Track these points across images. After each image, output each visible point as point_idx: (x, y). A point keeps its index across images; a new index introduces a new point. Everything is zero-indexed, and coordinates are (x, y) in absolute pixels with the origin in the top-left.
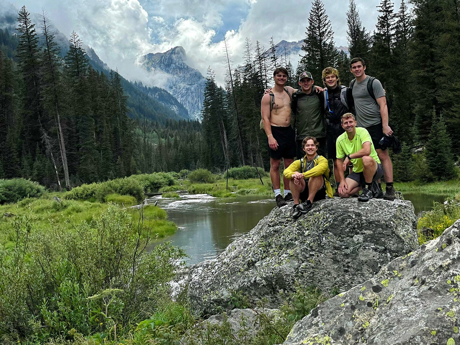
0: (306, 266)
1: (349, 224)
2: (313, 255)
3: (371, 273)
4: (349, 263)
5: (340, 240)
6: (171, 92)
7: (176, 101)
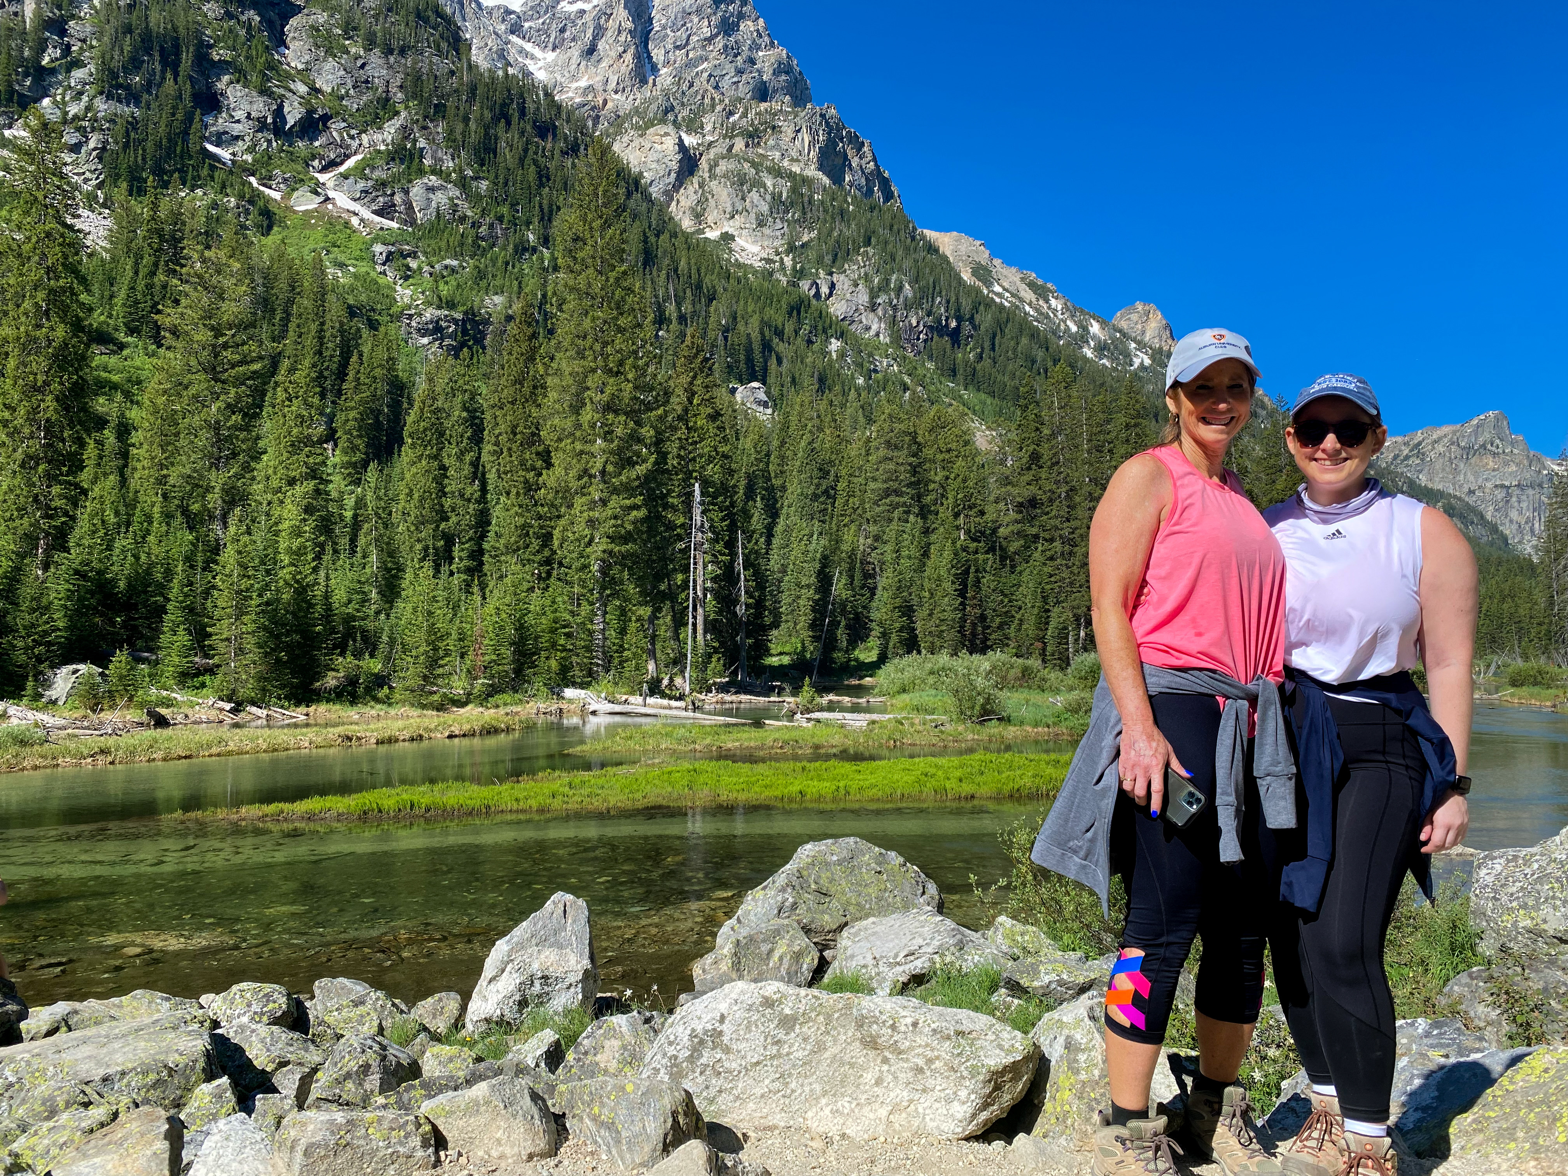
6: (1471, 500)
7: (1482, 517)
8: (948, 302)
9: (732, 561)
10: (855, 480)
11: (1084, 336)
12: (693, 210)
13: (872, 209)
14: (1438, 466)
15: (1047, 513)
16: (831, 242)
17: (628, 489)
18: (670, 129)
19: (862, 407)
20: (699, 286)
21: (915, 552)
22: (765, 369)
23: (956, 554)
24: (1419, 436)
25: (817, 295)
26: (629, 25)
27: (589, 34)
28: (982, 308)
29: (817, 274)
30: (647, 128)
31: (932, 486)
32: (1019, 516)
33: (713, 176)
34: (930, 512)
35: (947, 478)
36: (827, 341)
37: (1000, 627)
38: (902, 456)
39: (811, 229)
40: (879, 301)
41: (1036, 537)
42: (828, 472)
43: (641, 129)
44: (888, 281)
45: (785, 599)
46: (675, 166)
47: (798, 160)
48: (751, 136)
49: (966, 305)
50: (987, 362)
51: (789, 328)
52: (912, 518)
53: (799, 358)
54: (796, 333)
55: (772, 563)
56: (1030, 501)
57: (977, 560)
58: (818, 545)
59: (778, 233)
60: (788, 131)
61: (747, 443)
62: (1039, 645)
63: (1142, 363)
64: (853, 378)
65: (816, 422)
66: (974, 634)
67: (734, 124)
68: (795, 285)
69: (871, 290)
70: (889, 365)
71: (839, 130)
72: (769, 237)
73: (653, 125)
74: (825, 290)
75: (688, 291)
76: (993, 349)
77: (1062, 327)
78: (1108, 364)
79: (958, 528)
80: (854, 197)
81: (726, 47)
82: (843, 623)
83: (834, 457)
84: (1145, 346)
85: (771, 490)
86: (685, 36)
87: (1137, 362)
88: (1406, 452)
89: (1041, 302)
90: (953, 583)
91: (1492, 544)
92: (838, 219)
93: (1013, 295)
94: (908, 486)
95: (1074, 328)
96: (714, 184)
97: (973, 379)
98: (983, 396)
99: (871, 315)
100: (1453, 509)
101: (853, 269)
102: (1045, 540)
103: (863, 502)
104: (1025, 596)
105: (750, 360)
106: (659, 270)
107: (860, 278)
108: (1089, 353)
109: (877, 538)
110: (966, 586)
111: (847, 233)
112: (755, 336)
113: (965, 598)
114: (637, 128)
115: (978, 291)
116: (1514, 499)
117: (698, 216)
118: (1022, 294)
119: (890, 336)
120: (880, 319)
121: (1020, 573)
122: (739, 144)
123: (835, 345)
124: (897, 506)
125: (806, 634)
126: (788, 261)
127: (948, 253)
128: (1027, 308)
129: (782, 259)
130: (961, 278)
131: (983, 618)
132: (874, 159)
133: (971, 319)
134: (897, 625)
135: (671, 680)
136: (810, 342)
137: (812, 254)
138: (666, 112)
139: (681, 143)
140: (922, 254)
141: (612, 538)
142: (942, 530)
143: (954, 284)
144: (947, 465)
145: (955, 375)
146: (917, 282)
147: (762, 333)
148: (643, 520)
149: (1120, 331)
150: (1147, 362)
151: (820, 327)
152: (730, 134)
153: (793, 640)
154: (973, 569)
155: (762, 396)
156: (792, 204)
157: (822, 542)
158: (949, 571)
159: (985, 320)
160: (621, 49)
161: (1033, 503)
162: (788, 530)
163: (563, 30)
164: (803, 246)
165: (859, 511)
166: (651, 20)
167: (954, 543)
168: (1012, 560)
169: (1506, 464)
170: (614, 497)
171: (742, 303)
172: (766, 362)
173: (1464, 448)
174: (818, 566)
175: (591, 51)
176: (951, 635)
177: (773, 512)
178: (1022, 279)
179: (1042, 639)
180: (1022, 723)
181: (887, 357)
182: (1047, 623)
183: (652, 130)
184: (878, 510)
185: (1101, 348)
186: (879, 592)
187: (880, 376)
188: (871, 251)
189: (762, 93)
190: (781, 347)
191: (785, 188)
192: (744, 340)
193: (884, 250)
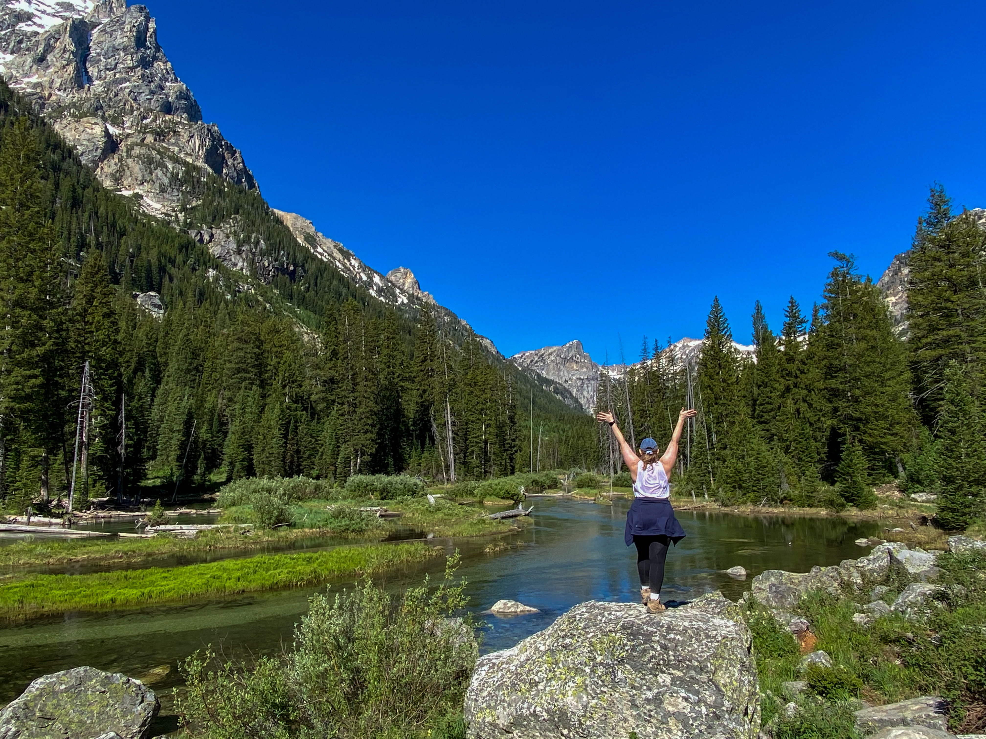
0: (597, 704)
1: (652, 657)
2: (605, 692)
3: (680, 730)
4: (652, 711)
5: (640, 677)
6: (566, 385)
7: (571, 394)
8: (288, 254)
9: (118, 414)
10: (218, 361)
11: (370, 283)
12: (113, 175)
13: (240, 192)
14: (551, 367)
15: (340, 388)
16: (212, 208)
17: (29, 363)
18: (99, 121)
19: (229, 313)
20: (114, 225)
21: (255, 410)
22: (160, 284)
23: (282, 411)
24: (543, 351)
25: (201, 240)
26: (72, 48)
27: (41, 49)
28: (310, 260)
29: (201, 227)
30: (81, 117)
31: (269, 368)
32: (324, 389)
33: (129, 156)
34: (267, 384)
35: (279, 363)
36: (206, 271)
37: (309, 457)
38: (249, 347)
39: (198, 199)
40: (243, 248)
41: (334, 401)
42: (199, 356)
43: (78, 118)
44: (250, 238)
45: (161, 440)
46: (101, 144)
47: (191, 155)
48: (158, 134)
49: (300, 258)
50: (312, 293)
51: (179, 259)
52: (254, 387)
53: (185, 278)
54: (185, 262)
55: (153, 415)
56: (330, 380)
57: (296, 415)
58: (187, 403)
59: (175, 198)
60: (185, 136)
61: (140, 333)
62: (333, 468)
63: (403, 302)
64: (223, 294)
65: (193, 321)
66: (292, 462)
67: (147, 126)
68: (186, 232)
69: (238, 242)
70: (248, 289)
71: (220, 141)
72: (168, 200)
73: (86, 116)
74: (206, 238)
75: (105, 228)
76: (316, 285)
77: (358, 277)
78: (384, 301)
79: (285, 395)
80: (229, 183)
81: (143, 75)
82: (202, 456)
83: (203, 345)
84: (404, 292)
85: (157, 365)
86: (113, 63)
87: (400, 301)
88: (536, 359)
89: (346, 261)
90: (280, 429)
91: (575, 408)
92: (217, 195)
93: (329, 255)
94: (252, 367)
95: (365, 278)
96: (130, 161)
97: (303, 302)
98: (309, 313)
99: (238, 257)
100: (558, 389)
101: (227, 227)
102: (338, 403)
103: (221, 376)
104: (326, 438)
105: (149, 277)
106: (84, 211)
107: (231, 233)
108: (373, 293)
109: (230, 400)
110: (288, 432)
111: (223, 204)
112: (154, 261)
113: (287, 439)
114: (73, 115)
115: (307, 250)
116: (585, 386)
117: (117, 179)
118: (335, 255)
119: (251, 271)
120: (244, 260)
121: (324, 423)
122: (150, 139)
123: (212, 273)
124: (245, 379)
125: (174, 464)
126: (181, 216)
127: (290, 225)
128: (338, 263)
129: (177, 215)
130: (297, 241)
131: (298, 452)
132: (243, 162)
133: (303, 266)
134: (241, 457)
135: (59, 501)
136: (194, 269)
137: (198, 215)
138: (97, 109)
139: (106, 131)
140: (273, 224)
141: (13, 399)
142: (274, 395)
143: (292, 244)
144: (280, 355)
145: (292, 299)
146: (269, 240)
147: (160, 261)
148: (40, 386)
149: (391, 282)
150: (406, 301)
151: (202, 261)
152: (144, 130)
153: (166, 468)
154: (292, 421)
155: (157, 301)
156: (186, 181)
157: (191, 401)
158: (277, 422)
159: (312, 267)
160: (65, 63)
161: (332, 381)
162: (166, 393)
163: (20, 42)
164: (192, 208)
165: (219, 382)
166: (89, 48)
167: (281, 404)
168: (319, 415)
169: (582, 368)
170: (17, 368)
171: (145, 239)
172: (161, 279)
173: (563, 358)
174: (185, 417)
175: (41, 60)
176: (277, 463)
177: (157, 379)
178: (335, 246)
179: (334, 464)
180: (303, 527)
181: (247, 283)
182: (338, 455)
183: (85, 119)
184: (231, 381)
185: (380, 291)
186: (229, 435)
187: (242, 295)
188: (239, 218)
189: (168, 108)
190: (173, 271)
191: (181, 171)
192: (145, 264)
193: (248, 218)
